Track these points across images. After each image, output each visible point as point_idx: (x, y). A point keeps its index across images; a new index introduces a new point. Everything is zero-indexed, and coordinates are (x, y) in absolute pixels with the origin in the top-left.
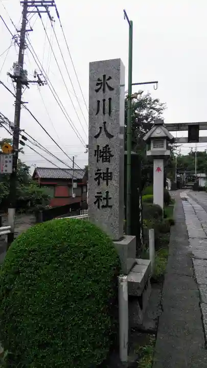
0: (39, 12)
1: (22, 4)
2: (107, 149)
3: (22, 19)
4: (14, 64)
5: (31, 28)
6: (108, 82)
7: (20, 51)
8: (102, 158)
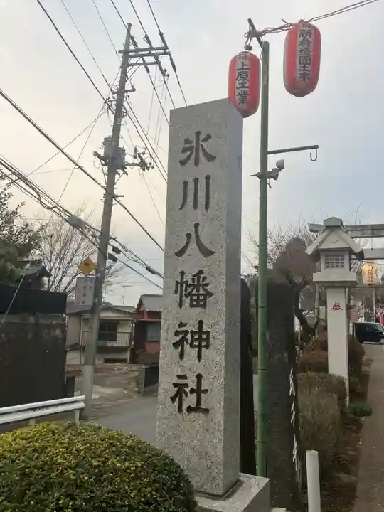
0: (145, 64)
1: (121, 55)
2: (201, 279)
3: (119, 75)
4: (105, 139)
5: (132, 87)
6: (205, 145)
7: (116, 120)
8: (189, 298)
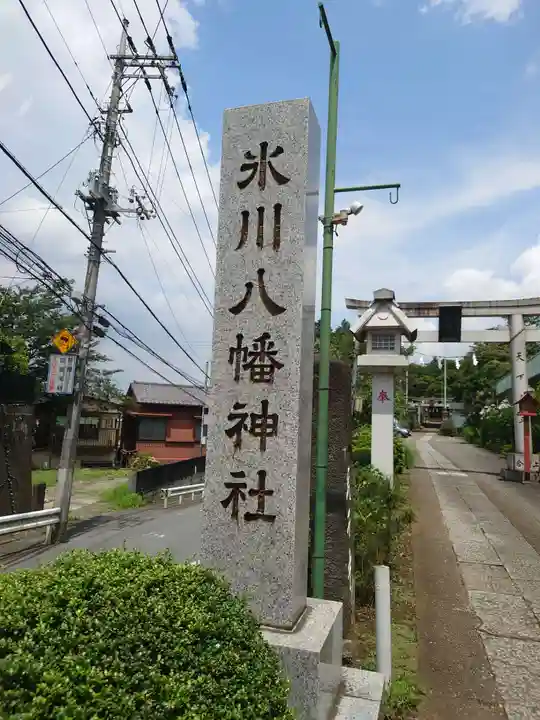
0: (146, 78)
1: (114, 61)
2: (267, 345)
4: (91, 173)
5: (129, 107)
6: (274, 161)
7: (105, 151)
8: (249, 371)
